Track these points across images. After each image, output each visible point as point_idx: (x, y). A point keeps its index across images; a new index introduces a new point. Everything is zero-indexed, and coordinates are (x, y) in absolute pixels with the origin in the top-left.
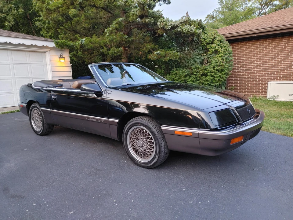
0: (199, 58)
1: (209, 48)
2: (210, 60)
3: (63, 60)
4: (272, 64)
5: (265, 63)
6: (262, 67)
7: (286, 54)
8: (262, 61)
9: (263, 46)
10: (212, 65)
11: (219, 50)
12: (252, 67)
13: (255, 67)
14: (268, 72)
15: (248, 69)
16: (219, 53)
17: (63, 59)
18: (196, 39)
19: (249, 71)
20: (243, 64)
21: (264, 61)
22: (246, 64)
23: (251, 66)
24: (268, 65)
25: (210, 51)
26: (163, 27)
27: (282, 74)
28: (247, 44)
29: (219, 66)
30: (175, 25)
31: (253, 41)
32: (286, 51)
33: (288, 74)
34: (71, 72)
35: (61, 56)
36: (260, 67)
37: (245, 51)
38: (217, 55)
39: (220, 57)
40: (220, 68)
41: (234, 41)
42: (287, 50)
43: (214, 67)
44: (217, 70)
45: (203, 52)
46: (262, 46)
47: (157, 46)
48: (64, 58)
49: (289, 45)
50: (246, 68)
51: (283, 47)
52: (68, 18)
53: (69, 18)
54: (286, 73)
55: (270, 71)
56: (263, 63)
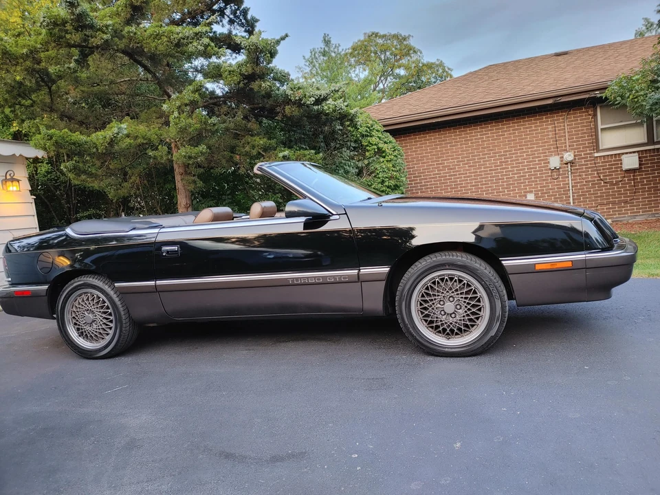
0: (352, 164)
1: (367, 146)
2: (373, 168)
3: (13, 187)
4: (466, 174)
5: (453, 172)
6: (449, 179)
7: (486, 154)
8: (448, 169)
9: (446, 140)
10: (379, 178)
11: (383, 149)
12: (431, 181)
13: (437, 181)
14: (461, 187)
15: (425, 185)
16: (384, 154)
17: (15, 183)
18: (341, 128)
19: (427, 188)
20: (414, 177)
21: (451, 169)
22: (421, 176)
23: (430, 178)
24: (459, 174)
25: (368, 151)
26: (301, 100)
27: (485, 191)
28: (416, 138)
29: (391, 178)
30: (321, 96)
31: (427, 133)
32: (485, 148)
33: (494, 190)
34: (36, 217)
35: (8, 177)
36: (447, 179)
37: (414, 151)
38: (382, 159)
39: (387, 161)
40: (392, 183)
41: (402, 131)
42: (487, 147)
43: (383, 182)
44: (388, 187)
45: (356, 153)
46: (444, 141)
47: (273, 142)
48: (18, 181)
49: (488, 137)
50: (422, 183)
51: (479, 142)
52: (43, 80)
53: (46, 80)
54: (490, 187)
55: (464, 187)
56: (450, 172)
